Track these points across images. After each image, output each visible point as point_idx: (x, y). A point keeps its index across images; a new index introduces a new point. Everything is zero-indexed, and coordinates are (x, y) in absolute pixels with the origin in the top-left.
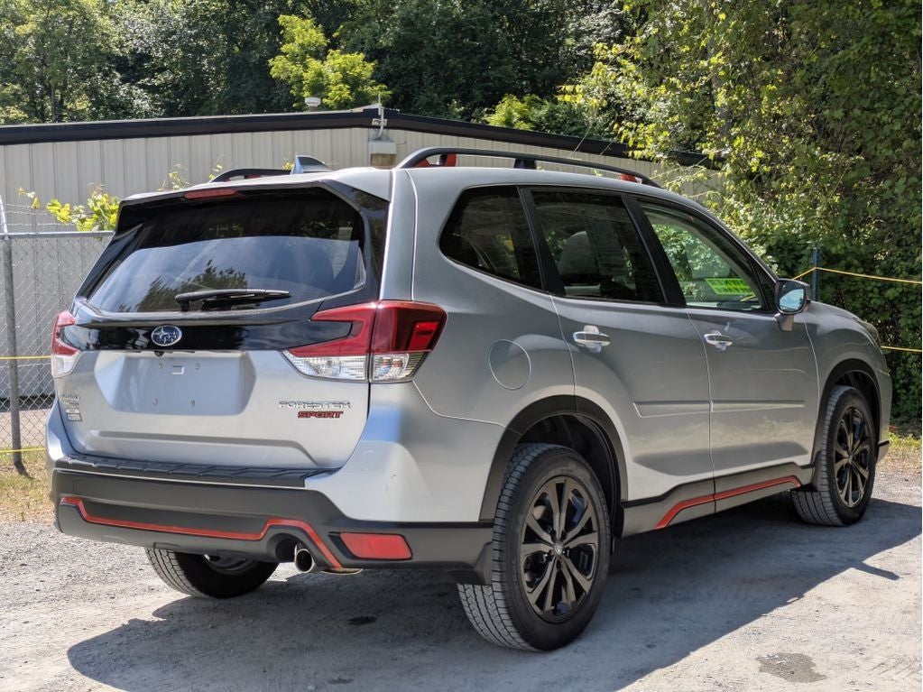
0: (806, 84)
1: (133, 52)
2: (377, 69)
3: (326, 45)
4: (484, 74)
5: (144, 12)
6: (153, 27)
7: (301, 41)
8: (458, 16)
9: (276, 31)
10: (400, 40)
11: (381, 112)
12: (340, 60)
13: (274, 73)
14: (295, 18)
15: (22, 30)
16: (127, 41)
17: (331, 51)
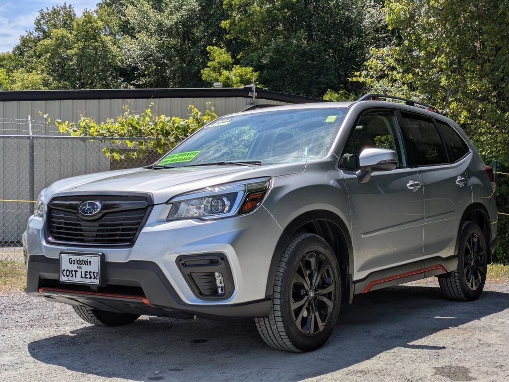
0: (492, 71)
1: (129, 66)
2: (260, 76)
3: (232, 62)
4: (319, 80)
5: (135, 44)
6: (140, 52)
7: (218, 60)
8: (305, 49)
9: (206, 55)
10: (272, 61)
11: (254, 89)
12: (239, 71)
13: (204, 77)
14: (216, 48)
15: (70, 52)
16: (126, 60)
17: (235, 66)
